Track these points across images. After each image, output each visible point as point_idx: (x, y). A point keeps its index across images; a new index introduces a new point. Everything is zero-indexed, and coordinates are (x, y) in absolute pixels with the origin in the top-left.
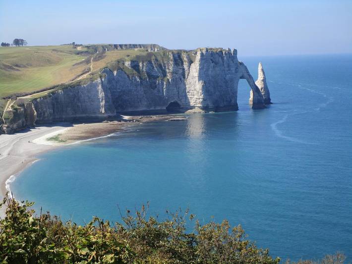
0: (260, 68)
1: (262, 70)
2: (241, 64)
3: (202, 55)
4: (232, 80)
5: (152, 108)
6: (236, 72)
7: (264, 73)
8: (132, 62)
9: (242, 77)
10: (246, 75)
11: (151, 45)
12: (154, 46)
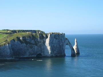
0: (76, 40)
1: (76, 41)
2: (67, 39)
3: (51, 35)
4: (63, 45)
5: (30, 56)
6: (65, 42)
7: (77, 43)
8: (23, 37)
9: (67, 44)
10: (68, 43)
11: (38, 31)
12: (39, 31)
